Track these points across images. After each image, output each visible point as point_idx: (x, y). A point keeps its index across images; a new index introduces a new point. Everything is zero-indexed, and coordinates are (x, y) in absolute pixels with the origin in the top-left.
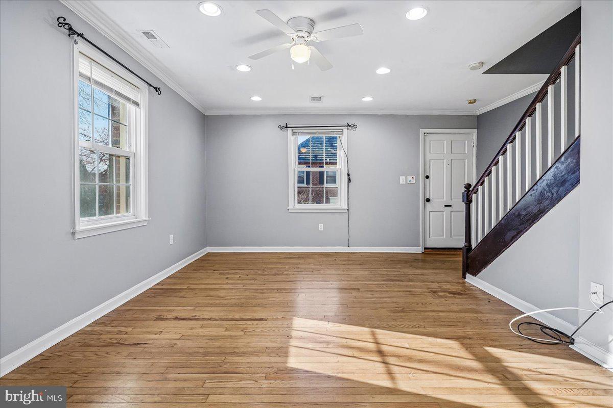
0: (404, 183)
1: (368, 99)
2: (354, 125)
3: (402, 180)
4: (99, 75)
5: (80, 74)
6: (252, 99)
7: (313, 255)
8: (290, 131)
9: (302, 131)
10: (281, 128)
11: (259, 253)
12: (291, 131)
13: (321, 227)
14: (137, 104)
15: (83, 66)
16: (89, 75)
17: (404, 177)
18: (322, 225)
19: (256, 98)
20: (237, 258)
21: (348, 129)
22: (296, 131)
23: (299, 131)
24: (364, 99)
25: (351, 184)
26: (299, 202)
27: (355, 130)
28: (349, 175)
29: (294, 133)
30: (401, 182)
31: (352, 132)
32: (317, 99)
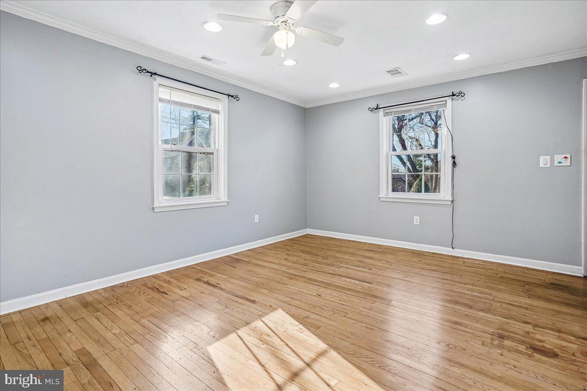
0: (548, 165)
1: (463, 57)
2: (460, 93)
3: (544, 161)
4: (178, 97)
5: (161, 100)
6: (330, 86)
7: (401, 251)
8: (381, 112)
9: (395, 110)
10: (372, 110)
11: (349, 241)
12: (383, 112)
13: (416, 220)
14: (217, 112)
15: (164, 94)
16: (168, 98)
17: (548, 158)
18: (418, 217)
19: (334, 85)
20: (322, 243)
21: (452, 99)
22: (388, 111)
23: (392, 110)
24: (456, 58)
25: (457, 169)
26: (394, 190)
27: (463, 98)
28: (454, 157)
29: (386, 114)
30: (541, 165)
31: (458, 102)
32: (395, 72)
